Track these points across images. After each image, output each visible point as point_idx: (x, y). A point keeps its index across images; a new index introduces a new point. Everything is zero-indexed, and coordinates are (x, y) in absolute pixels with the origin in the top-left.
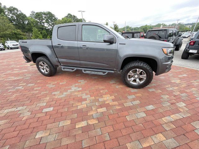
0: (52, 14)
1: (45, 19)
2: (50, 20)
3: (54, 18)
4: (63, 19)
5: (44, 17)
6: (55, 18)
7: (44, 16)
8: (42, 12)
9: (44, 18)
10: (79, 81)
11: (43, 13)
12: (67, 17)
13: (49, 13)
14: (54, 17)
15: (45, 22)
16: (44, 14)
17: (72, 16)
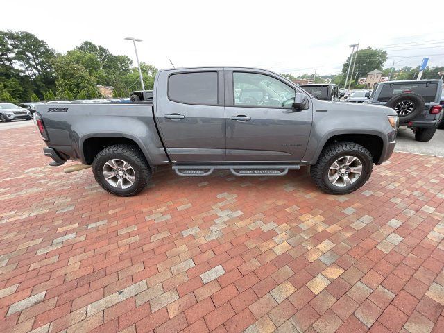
0: (36, 39)
1: (16, 50)
2: (33, 54)
3: (42, 50)
4: (69, 53)
5: (11, 45)
6: (48, 51)
7: (10, 42)
8: (6, 31)
9: (11, 47)
10: (219, 196)
11: (6, 34)
12: (81, 48)
13: (28, 36)
14: (42, 46)
15: (15, 58)
16: (12, 36)
17: (95, 47)
